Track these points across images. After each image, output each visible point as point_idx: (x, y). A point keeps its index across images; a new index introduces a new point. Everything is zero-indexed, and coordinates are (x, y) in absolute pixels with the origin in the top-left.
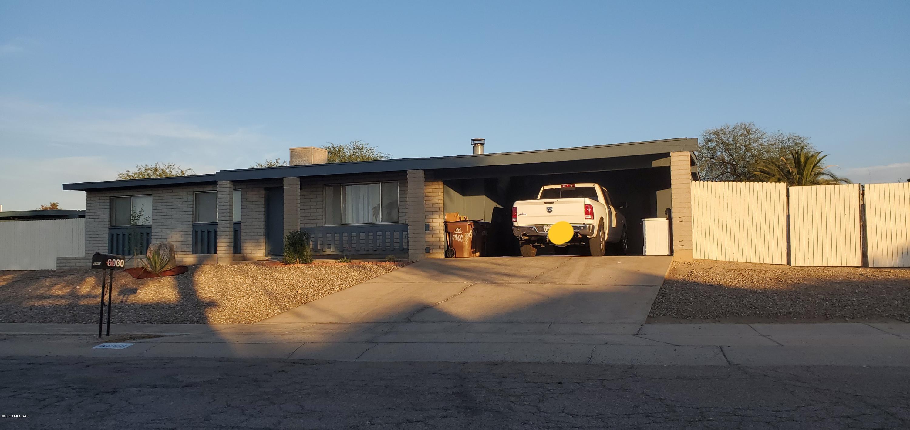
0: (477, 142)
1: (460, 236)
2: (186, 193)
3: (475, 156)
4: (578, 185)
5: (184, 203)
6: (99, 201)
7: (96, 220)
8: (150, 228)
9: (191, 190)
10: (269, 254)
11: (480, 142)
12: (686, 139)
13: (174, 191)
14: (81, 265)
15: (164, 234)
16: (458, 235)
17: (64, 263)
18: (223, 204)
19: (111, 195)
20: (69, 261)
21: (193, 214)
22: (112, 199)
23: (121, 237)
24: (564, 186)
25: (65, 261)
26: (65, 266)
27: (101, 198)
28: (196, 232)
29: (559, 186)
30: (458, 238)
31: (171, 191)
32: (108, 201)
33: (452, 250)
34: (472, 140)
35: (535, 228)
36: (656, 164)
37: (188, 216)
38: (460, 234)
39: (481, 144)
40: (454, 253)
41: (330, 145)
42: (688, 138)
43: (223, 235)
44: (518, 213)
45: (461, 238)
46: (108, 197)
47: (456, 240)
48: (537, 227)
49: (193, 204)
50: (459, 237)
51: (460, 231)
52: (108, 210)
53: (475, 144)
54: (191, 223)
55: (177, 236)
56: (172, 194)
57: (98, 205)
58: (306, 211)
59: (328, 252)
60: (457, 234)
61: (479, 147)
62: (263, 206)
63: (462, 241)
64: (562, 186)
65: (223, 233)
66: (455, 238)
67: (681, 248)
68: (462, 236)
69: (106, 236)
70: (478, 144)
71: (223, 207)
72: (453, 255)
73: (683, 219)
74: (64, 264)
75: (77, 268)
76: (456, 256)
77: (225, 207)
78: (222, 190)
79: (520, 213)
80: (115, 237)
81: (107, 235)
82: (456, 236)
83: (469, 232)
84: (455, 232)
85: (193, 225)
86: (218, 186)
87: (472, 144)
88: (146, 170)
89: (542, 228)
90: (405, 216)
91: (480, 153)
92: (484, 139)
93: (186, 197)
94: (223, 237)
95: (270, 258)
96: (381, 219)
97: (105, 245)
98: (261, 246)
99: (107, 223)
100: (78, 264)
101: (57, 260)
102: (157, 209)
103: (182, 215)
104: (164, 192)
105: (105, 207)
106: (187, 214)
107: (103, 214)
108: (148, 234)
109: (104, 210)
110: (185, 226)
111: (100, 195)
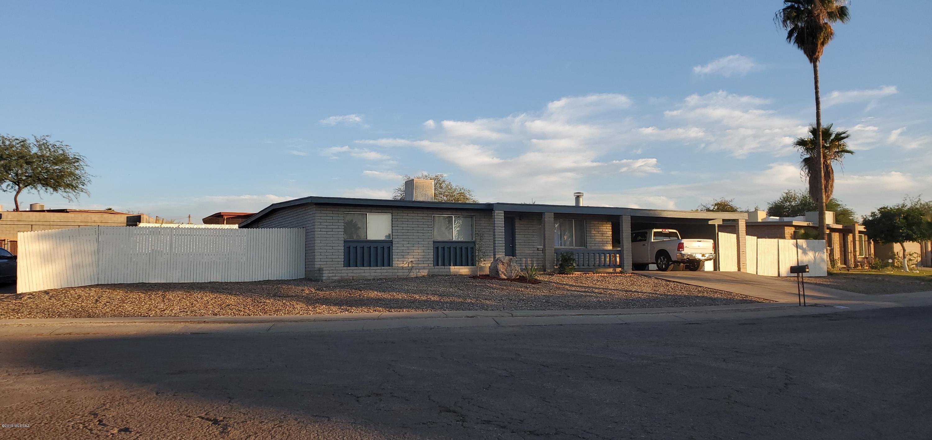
0: (577, 198)
2: (427, 215)
4: (669, 231)
5: (424, 223)
6: (332, 215)
7: (329, 233)
8: (391, 243)
9: (432, 213)
13: (415, 212)
15: (404, 248)
18: (500, 228)
19: (346, 210)
21: (433, 233)
22: (345, 214)
23: (358, 249)
27: (334, 212)
28: (436, 248)
29: (660, 230)
31: (412, 212)
32: (343, 216)
36: (710, 222)
39: (581, 199)
44: (685, 245)
46: (342, 212)
49: (432, 225)
52: (343, 224)
54: (432, 240)
55: (419, 251)
56: (413, 215)
57: (331, 218)
58: (526, 236)
64: (662, 230)
69: (341, 248)
73: (744, 253)
78: (497, 217)
80: (352, 250)
81: (343, 248)
85: (433, 242)
86: (495, 214)
87: (575, 199)
90: (591, 243)
93: (427, 218)
96: (574, 245)
97: (340, 257)
99: (342, 236)
102: (398, 227)
103: (423, 233)
104: (405, 212)
105: (339, 221)
106: (428, 233)
107: (337, 227)
108: (389, 248)
109: (339, 224)
110: (426, 243)
111: (333, 209)
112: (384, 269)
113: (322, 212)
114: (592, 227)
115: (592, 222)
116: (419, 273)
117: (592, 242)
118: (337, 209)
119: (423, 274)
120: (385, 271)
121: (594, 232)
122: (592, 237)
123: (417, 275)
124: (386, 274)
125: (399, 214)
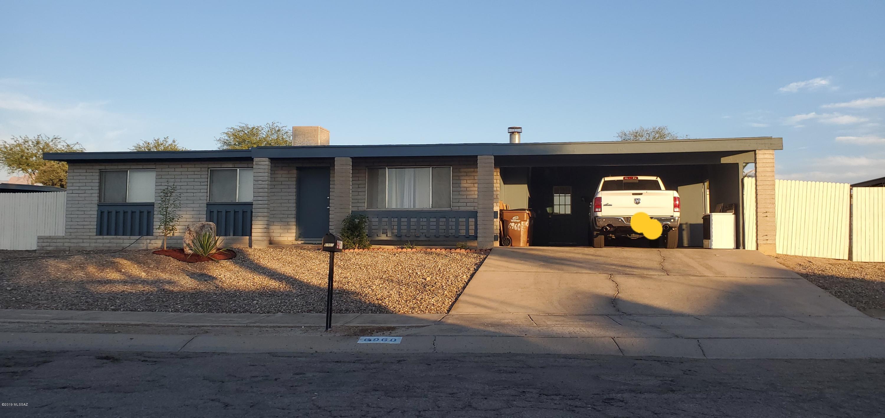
0: (513, 131)
1: (518, 224)
2: (199, 169)
3: (511, 145)
4: (640, 178)
5: (196, 180)
6: (85, 174)
7: (80, 195)
8: (153, 206)
9: (206, 166)
10: (299, 237)
11: (519, 130)
12: (771, 138)
13: (183, 166)
14: (72, 245)
16: (515, 224)
17: (47, 242)
18: (260, 182)
19: (103, 167)
20: (55, 241)
21: (207, 192)
22: (101, 172)
23: (113, 214)
24: (626, 178)
25: (49, 240)
26: (49, 246)
27: (88, 171)
28: (211, 212)
29: (621, 178)
30: (515, 227)
31: (180, 166)
32: (98, 174)
33: (507, 238)
34: (509, 128)
35: (622, 218)
36: (725, 160)
37: (201, 194)
38: (517, 223)
39: (518, 132)
40: (510, 242)
41: (244, 125)
42: (773, 137)
43: (259, 216)
44: (603, 202)
45: (518, 226)
46: (98, 170)
47: (513, 228)
48: (624, 218)
49: (208, 182)
50: (517, 226)
51: (517, 219)
52: (97, 184)
53: (513, 133)
54: (205, 202)
55: (188, 216)
56: (181, 169)
57: (84, 177)
59: (383, 237)
60: (514, 222)
61: (517, 136)
62: (295, 187)
63: (519, 230)
64: (624, 178)
65: (260, 214)
66: (512, 227)
67: (765, 242)
68: (519, 224)
69: (94, 212)
70: (514, 132)
71: (260, 186)
72: (509, 245)
73: (767, 214)
74: (48, 244)
75: (65, 249)
76: (513, 245)
77: (262, 186)
78: (258, 168)
79: (605, 204)
80: (105, 215)
81: (96, 213)
82: (513, 224)
83: (527, 221)
84: (512, 221)
85: (207, 205)
86: (254, 163)
87: (508, 133)
88: (26, 142)
89: (628, 219)
90: (459, 202)
91: (517, 142)
92: (521, 128)
93: (199, 173)
94: (259, 218)
95: (303, 242)
96: (431, 205)
97: (92, 223)
98: (291, 229)
99: (96, 199)
100: (66, 244)
101: (38, 239)
102: (161, 185)
103: (193, 193)
104: (171, 166)
105: (93, 181)
106: (200, 192)
107: (90, 188)
108: (149, 212)
109: (92, 184)
110: (198, 205)
111: (87, 167)
112: (106, 239)
113: (75, 171)
114: (462, 178)
115: (462, 170)
116: (151, 244)
117: (461, 201)
118: (91, 167)
119: (155, 245)
120: (108, 241)
121: (465, 185)
122: (461, 193)
123: (147, 247)
124: (109, 245)
125: (163, 170)
